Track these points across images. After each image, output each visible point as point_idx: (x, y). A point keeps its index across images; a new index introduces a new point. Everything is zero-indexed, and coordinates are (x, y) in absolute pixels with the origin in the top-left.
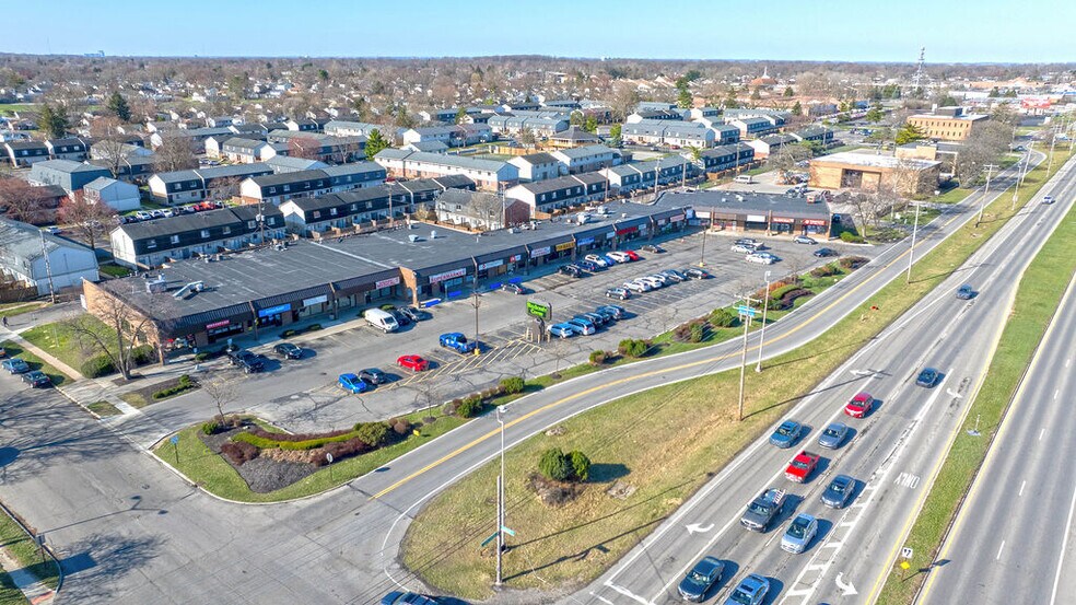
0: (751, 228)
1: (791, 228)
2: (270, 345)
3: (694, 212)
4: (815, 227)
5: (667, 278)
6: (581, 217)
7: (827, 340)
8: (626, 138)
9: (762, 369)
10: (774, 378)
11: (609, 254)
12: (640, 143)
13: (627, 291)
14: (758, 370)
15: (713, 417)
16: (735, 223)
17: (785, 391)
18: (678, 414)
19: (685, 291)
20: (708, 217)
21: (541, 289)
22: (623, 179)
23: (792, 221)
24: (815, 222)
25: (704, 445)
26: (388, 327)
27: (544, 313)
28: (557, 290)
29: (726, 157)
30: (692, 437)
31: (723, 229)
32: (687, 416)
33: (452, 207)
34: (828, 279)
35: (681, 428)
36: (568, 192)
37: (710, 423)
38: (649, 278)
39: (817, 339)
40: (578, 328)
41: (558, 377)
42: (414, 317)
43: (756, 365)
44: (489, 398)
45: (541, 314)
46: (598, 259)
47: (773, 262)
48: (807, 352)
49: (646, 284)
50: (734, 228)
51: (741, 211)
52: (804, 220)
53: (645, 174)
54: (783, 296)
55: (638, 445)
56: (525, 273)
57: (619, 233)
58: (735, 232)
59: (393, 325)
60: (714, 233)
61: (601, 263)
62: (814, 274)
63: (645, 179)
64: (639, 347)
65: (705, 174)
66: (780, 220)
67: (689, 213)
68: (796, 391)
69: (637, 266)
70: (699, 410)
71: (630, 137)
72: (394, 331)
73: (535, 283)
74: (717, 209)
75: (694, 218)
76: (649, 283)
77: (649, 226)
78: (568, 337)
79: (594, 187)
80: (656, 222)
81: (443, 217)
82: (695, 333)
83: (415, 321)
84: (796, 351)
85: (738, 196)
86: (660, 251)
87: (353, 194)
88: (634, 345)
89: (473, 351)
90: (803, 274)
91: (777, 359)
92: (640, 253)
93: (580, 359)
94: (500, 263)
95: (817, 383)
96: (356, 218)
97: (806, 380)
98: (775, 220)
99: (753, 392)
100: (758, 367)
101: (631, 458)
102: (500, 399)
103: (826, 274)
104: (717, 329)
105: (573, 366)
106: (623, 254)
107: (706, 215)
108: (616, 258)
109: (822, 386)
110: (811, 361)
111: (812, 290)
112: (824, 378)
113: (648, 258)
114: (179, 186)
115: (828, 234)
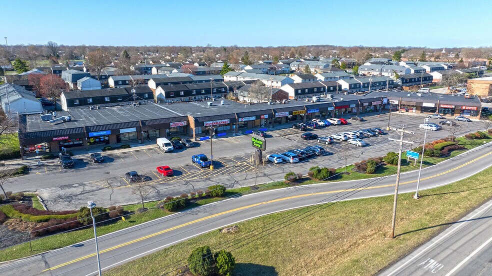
0: (425, 111)
1: (453, 111)
2: (90, 154)
3: (388, 100)
4: (469, 111)
5: (361, 133)
6: (314, 99)
7: (477, 180)
8: (361, 72)
9: (419, 197)
10: (429, 205)
11: (328, 120)
12: (368, 75)
13: (331, 139)
14: (415, 197)
15: (369, 232)
16: (415, 108)
17: (437, 216)
18: (339, 226)
19: (373, 142)
20: (397, 103)
21: (278, 135)
22: (350, 86)
23: (453, 107)
24: (470, 108)
25: (354, 257)
26: (166, 148)
27: (261, 145)
28: (287, 137)
29: (415, 79)
30: (345, 248)
31: (407, 111)
32: (347, 229)
33: (246, 93)
34: (479, 141)
35: (338, 239)
36: (316, 90)
37: (365, 237)
38: (349, 133)
39: (469, 178)
40: (287, 158)
41: (256, 188)
42: (187, 145)
43: (413, 194)
44: (196, 199)
45: (259, 146)
46: (319, 122)
47: (438, 130)
48: (459, 187)
49: (345, 136)
50: (414, 111)
51: (419, 100)
52: (462, 106)
53: (364, 84)
54: (443, 148)
55: (295, 250)
56: (271, 126)
57: (336, 108)
58: (414, 113)
59: (169, 147)
60: (401, 113)
61: (321, 124)
62: (468, 137)
63: (364, 86)
64: (324, 173)
65: (402, 87)
66: (445, 106)
67: (385, 101)
68: (447, 218)
69: (345, 127)
70: (359, 225)
71: (363, 72)
72: (170, 151)
73: (275, 132)
74: (403, 99)
75: (388, 104)
76: (348, 136)
77: (358, 106)
78: (278, 163)
79: (332, 88)
80: (362, 104)
81: (241, 99)
82: (370, 168)
83: (187, 148)
84: (450, 186)
85: (418, 94)
86: (362, 120)
87: (195, 86)
88: (319, 171)
89: (209, 167)
90: (459, 137)
91: (433, 190)
92: (349, 121)
93: (279, 178)
94: (254, 118)
95: (468, 212)
96: (195, 98)
97: (457, 209)
98: (442, 106)
99: (408, 214)
100: (416, 195)
101: (283, 261)
102: (204, 200)
103: (477, 138)
104: (388, 166)
105: (272, 181)
106: (337, 120)
107: (396, 102)
108: (332, 122)
109: (472, 216)
110: (463, 194)
111: (466, 147)
112: (474, 208)
113: (353, 123)
114: (121, 83)
115: (479, 116)
